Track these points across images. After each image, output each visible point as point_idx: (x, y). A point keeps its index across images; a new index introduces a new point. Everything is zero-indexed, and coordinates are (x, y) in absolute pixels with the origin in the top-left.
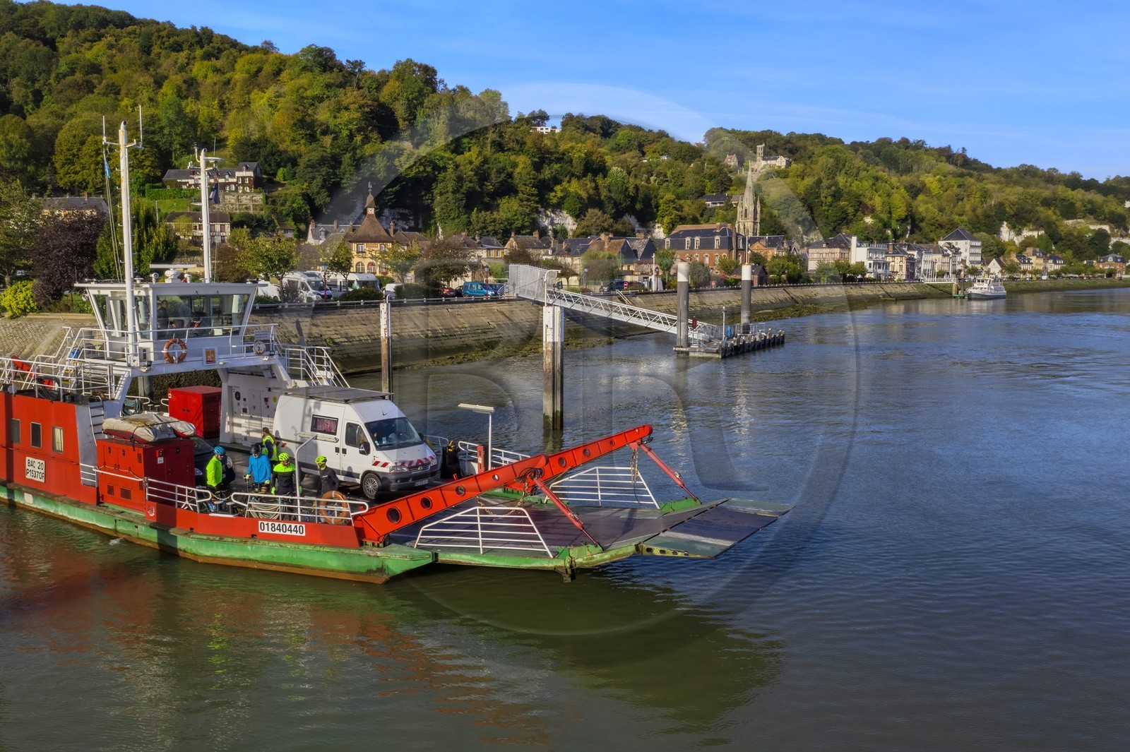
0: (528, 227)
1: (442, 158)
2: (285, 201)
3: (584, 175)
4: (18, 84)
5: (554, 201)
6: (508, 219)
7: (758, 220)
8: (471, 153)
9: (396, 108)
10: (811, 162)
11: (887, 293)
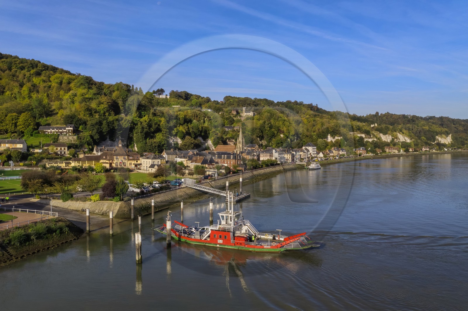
0: (166, 144)
1: (136, 120)
2: (84, 138)
3: (184, 124)
5: (174, 134)
6: (159, 142)
7: (244, 144)
8: (145, 118)
9: (119, 102)
10: (262, 114)
11: (284, 168)
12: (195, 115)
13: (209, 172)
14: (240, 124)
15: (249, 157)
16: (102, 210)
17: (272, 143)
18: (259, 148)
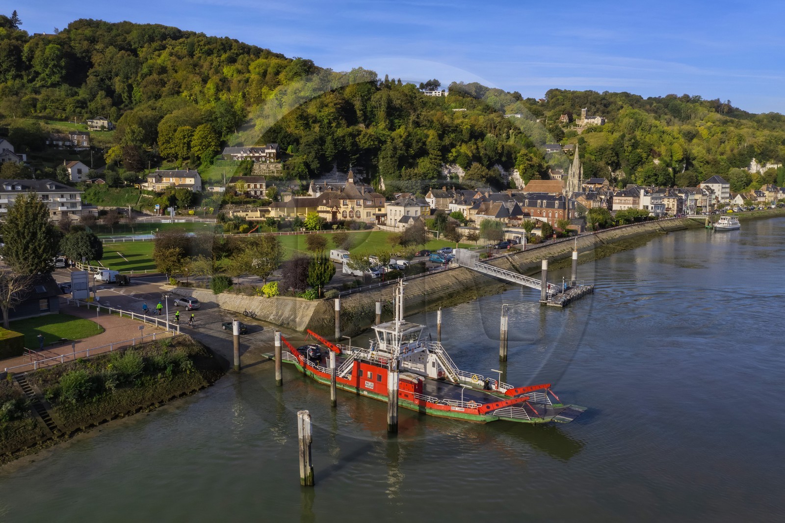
0: (435, 177)
1: (384, 135)
2: (294, 167)
3: (470, 140)
4: (119, 81)
5: (451, 158)
6: (424, 173)
7: (582, 179)
8: (400, 130)
9: (355, 102)
10: (618, 121)
11: (662, 228)
12: (491, 125)
13: (510, 234)
14: (575, 141)
15: (590, 206)
16: (281, 317)
17: (636, 176)
18: (610, 185)
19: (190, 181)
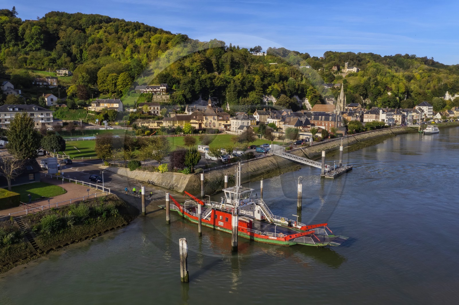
0: (259, 103)
1: (229, 78)
2: (177, 97)
3: (279, 81)
4: (75, 47)
5: (269, 92)
6: (252, 101)
7: (345, 104)
8: (239, 75)
9: (212, 59)
10: (367, 70)
11: (392, 132)
12: (292, 72)
13: (303, 136)
14: (341, 82)
15: (350, 119)
16: (169, 184)
17: (377, 102)
18: (362, 107)
19: (116, 105)
